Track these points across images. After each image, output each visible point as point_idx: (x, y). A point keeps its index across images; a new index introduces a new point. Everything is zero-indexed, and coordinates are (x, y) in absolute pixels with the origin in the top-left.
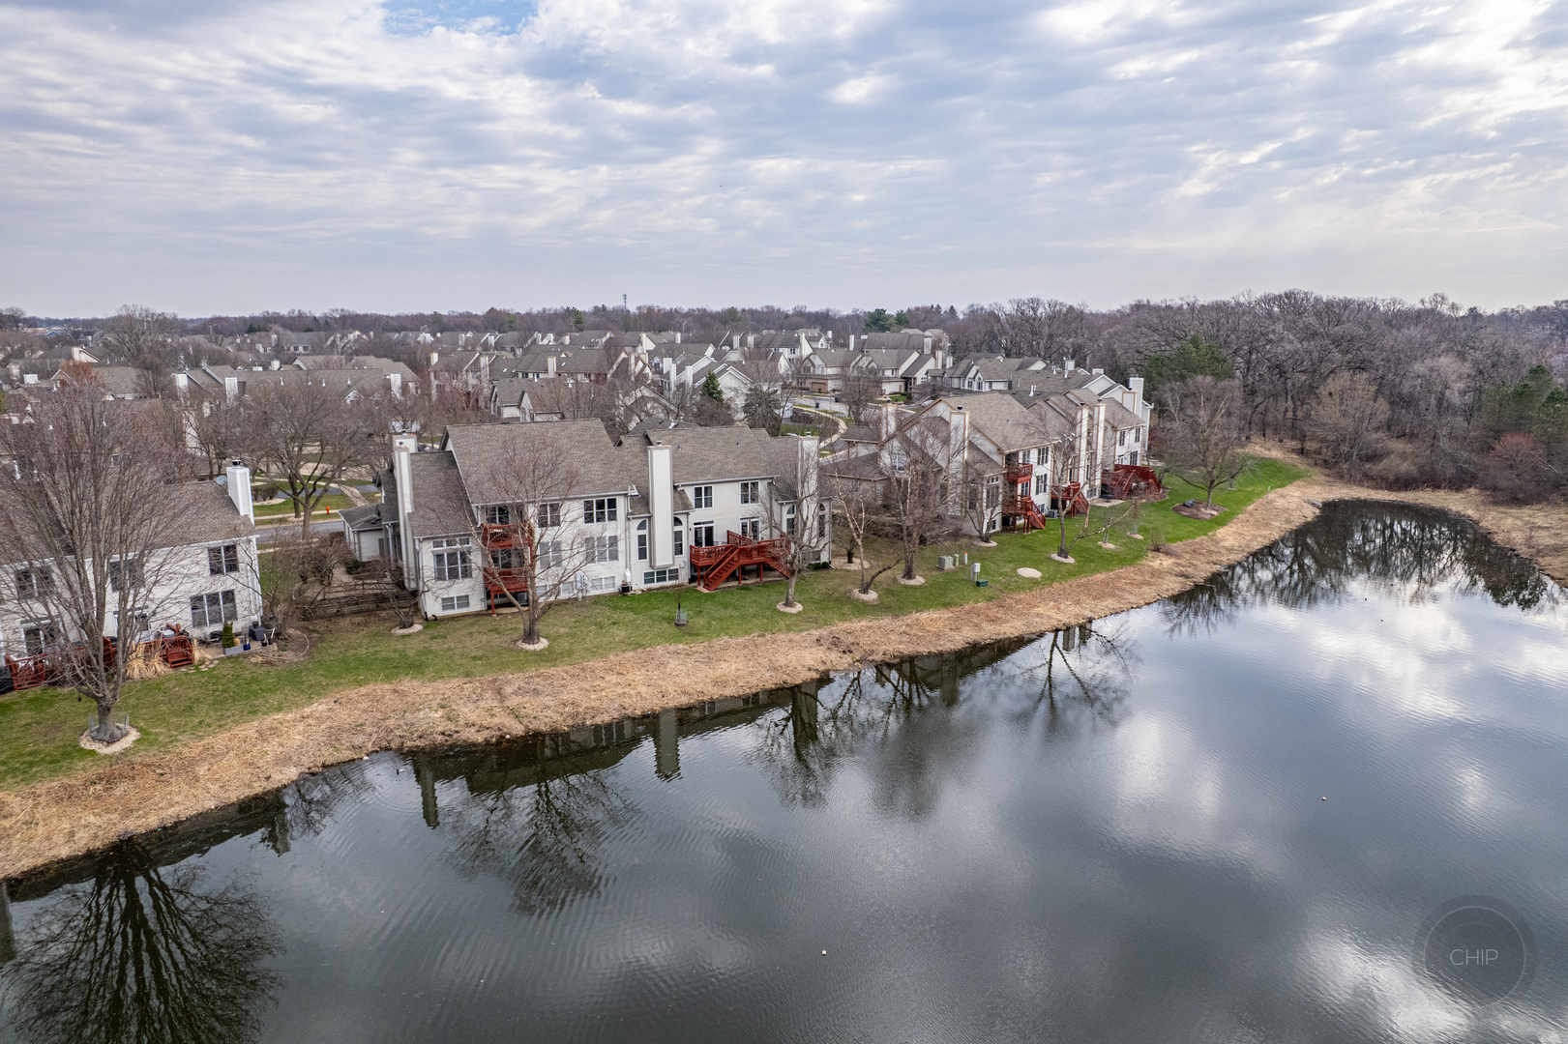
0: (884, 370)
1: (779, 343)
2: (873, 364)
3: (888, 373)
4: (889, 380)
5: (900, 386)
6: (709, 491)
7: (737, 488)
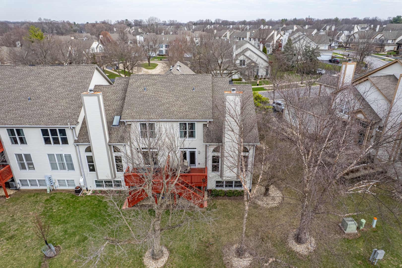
0: (387, 40)
1: (345, 29)
2: (383, 37)
3: (390, 42)
4: (389, 45)
5: (395, 48)
6: (152, 126)
7: (176, 126)
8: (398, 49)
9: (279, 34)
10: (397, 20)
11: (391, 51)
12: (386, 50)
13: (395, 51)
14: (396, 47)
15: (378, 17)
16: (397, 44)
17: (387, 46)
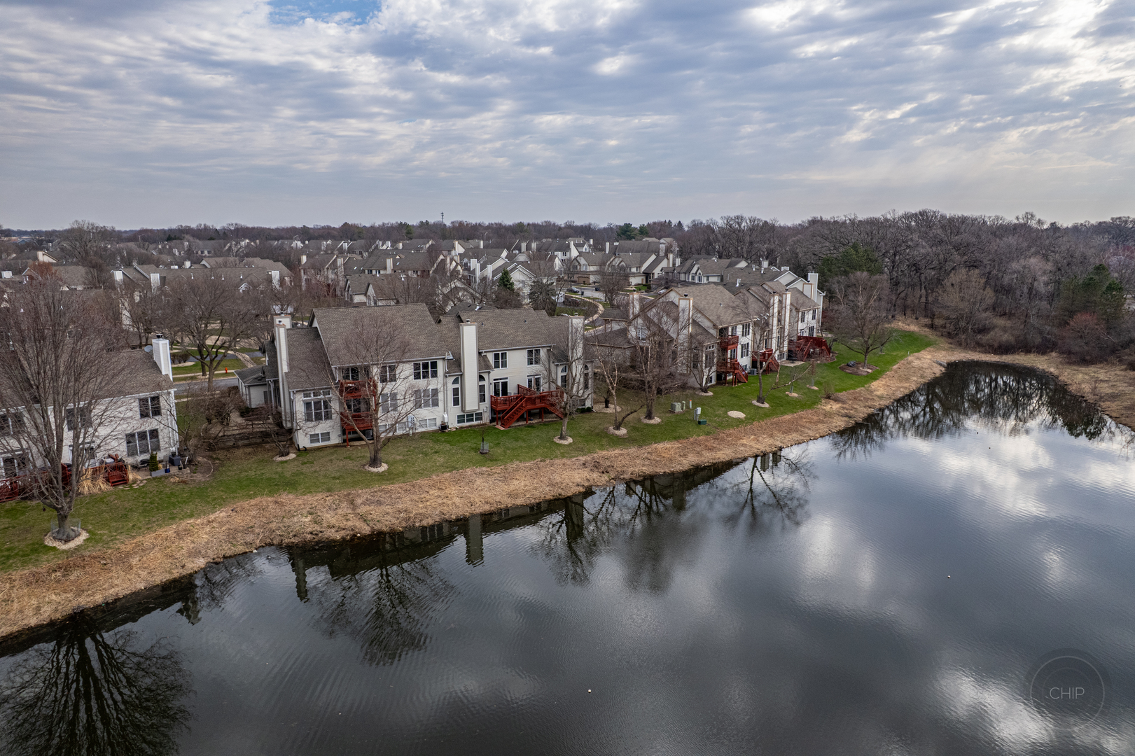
0: (630, 268)
1: (555, 248)
3: (634, 270)
6: (504, 355)
7: (525, 353)
8: (647, 281)
9: (454, 262)
10: (627, 231)
11: (639, 284)
12: (633, 284)
13: (644, 285)
14: (644, 278)
15: (593, 223)
16: (644, 273)
17: (633, 278)
